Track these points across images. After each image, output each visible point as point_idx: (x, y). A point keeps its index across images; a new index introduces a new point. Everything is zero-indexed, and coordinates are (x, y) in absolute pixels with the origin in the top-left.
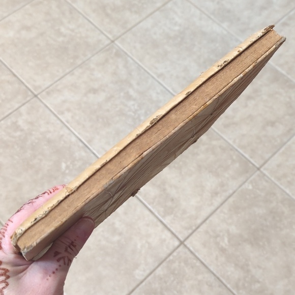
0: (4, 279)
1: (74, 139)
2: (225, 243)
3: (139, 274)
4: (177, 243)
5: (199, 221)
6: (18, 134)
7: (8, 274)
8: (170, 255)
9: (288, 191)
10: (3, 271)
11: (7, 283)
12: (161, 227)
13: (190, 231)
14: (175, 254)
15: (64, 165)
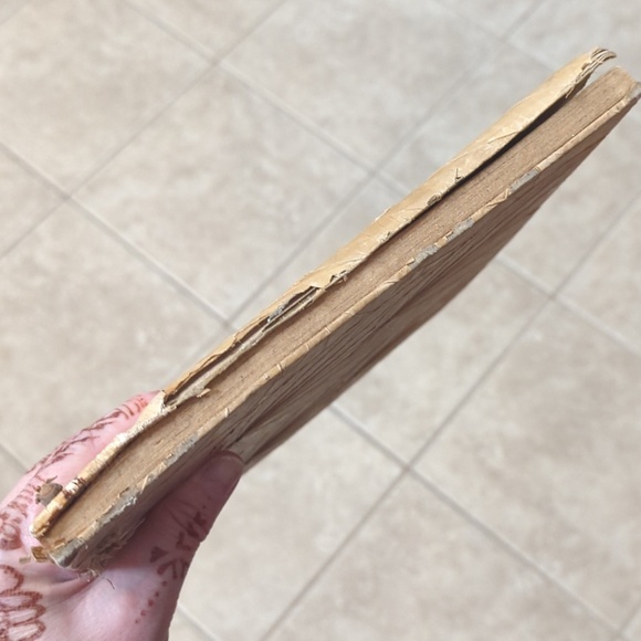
0: (33, 616)
1: (156, 280)
2: (497, 459)
3: (325, 543)
4: (396, 471)
5: (438, 420)
6: (38, 281)
7: (39, 602)
8: (385, 495)
9: (619, 336)
10: (29, 598)
11: (42, 623)
12: (358, 441)
13: (421, 443)
14: (395, 493)
15: (141, 337)
